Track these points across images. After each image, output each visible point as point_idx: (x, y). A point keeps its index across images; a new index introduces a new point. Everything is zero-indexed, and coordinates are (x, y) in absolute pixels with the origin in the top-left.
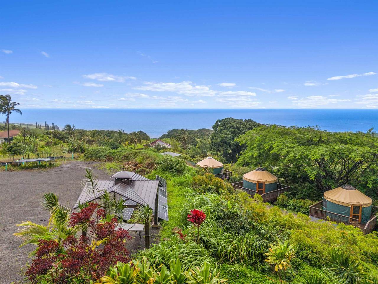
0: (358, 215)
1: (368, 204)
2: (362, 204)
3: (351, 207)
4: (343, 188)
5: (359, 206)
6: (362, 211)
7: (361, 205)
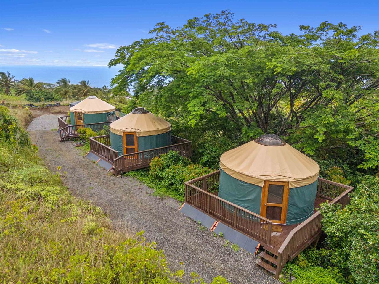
0: (279, 205)
1: (305, 179)
2: (290, 180)
3: (262, 186)
4: (258, 142)
5: (282, 184)
6: (290, 196)
7: (288, 182)
